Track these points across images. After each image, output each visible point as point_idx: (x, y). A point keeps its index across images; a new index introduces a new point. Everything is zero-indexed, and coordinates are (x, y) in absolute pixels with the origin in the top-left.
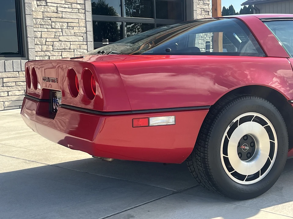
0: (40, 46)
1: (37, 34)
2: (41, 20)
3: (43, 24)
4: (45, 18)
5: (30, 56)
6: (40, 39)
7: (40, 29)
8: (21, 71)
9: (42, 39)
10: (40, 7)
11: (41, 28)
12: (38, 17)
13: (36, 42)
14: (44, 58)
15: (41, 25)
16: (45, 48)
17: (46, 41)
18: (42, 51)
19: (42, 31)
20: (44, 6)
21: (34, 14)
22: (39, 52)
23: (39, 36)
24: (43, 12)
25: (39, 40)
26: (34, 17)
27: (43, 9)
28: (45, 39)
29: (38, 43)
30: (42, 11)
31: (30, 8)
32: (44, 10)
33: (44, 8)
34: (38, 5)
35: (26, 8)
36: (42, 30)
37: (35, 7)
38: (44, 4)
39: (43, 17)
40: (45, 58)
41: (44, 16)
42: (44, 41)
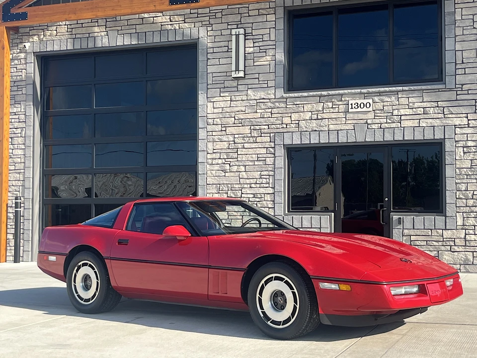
0: (464, 201)
1: (460, 186)
2: (468, 169)
3: (471, 174)
4: (474, 167)
5: (447, 211)
6: (464, 192)
7: (465, 181)
8: (435, 229)
9: (468, 192)
10: (468, 154)
11: (467, 178)
12: (464, 167)
13: (459, 196)
14: (468, 214)
15: (467, 175)
16: (471, 202)
17: (473, 194)
18: (466, 206)
19: (467, 183)
20: (474, 152)
21: (458, 163)
22: (462, 208)
23: (464, 189)
24: (471, 160)
25: (462, 193)
26: (457, 166)
27: (471, 156)
28: (472, 192)
29: (461, 196)
30: (470, 158)
31: (452, 157)
32: (473, 158)
33: (473, 155)
34: (464, 153)
35: (446, 157)
36: (468, 181)
37: (460, 155)
38: (474, 150)
39: (471, 166)
40: (470, 215)
41: (473, 165)
42: (470, 195)
